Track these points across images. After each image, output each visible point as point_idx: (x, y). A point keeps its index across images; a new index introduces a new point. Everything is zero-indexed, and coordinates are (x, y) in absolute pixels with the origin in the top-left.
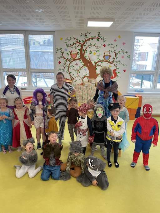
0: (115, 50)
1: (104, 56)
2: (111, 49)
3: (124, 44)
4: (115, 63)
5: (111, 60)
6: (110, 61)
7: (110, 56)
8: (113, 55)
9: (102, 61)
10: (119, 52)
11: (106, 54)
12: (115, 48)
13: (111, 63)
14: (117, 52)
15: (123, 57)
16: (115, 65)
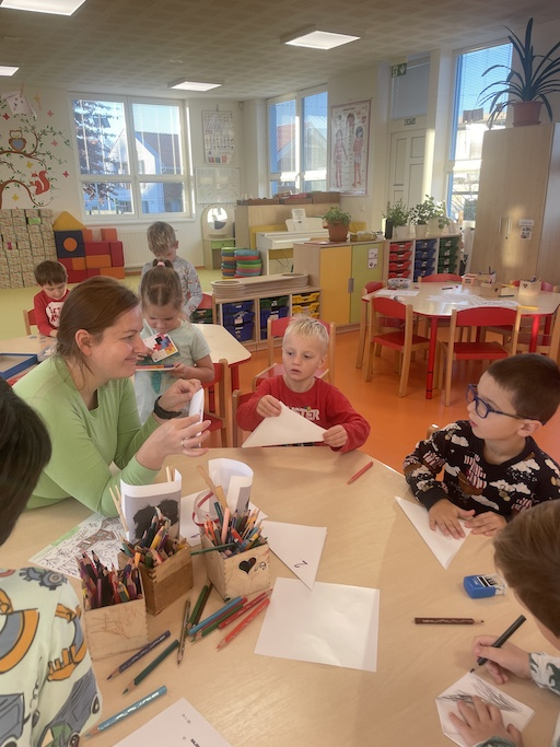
0: (33, 128)
1: (10, 141)
2: (23, 125)
3: (50, 114)
4: (38, 157)
5: (29, 149)
6: (28, 152)
7: (24, 141)
8: (31, 139)
9: (9, 152)
10: (44, 132)
11: (14, 135)
12: (32, 123)
13: (29, 156)
14: (38, 131)
15: (55, 143)
16: (42, 162)
